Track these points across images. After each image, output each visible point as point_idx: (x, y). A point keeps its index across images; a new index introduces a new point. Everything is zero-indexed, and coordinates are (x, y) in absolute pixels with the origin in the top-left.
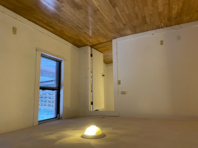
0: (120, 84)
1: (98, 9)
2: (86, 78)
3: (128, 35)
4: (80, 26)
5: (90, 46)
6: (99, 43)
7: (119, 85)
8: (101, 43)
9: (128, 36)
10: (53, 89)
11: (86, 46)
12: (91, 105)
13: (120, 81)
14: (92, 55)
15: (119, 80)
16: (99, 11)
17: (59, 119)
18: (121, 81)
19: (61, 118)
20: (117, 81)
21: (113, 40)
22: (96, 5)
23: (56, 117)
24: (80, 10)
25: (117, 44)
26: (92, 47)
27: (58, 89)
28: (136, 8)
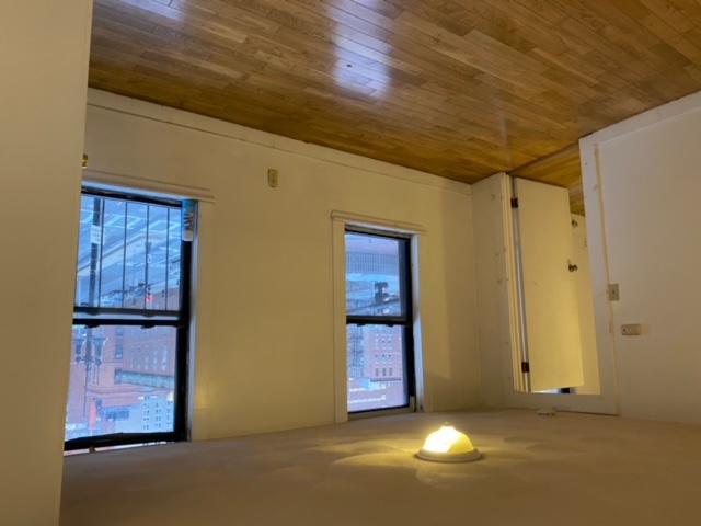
0: (618, 299)
1: (474, 69)
2: (500, 282)
3: (636, 114)
4: (448, 126)
5: (507, 173)
6: (534, 158)
7: (613, 302)
8: (541, 158)
9: (636, 117)
10: (389, 321)
11: (493, 177)
12: (523, 371)
13: (617, 285)
14: (514, 203)
15: (612, 283)
16: (483, 73)
17: (415, 410)
18: (620, 287)
19: (421, 408)
20: (604, 288)
21: (581, 141)
22: (464, 61)
23: (407, 406)
24: (423, 86)
25: (596, 153)
26: (514, 174)
27: (406, 321)
28: (609, 30)
